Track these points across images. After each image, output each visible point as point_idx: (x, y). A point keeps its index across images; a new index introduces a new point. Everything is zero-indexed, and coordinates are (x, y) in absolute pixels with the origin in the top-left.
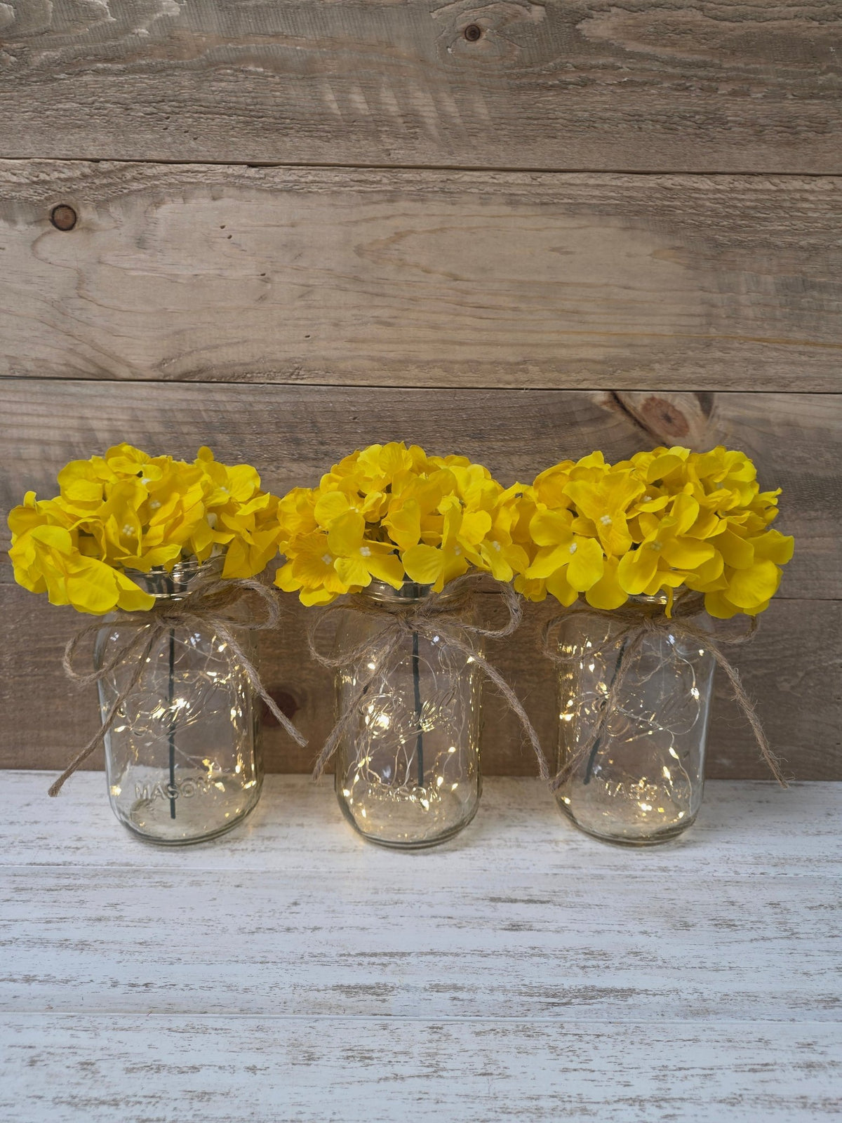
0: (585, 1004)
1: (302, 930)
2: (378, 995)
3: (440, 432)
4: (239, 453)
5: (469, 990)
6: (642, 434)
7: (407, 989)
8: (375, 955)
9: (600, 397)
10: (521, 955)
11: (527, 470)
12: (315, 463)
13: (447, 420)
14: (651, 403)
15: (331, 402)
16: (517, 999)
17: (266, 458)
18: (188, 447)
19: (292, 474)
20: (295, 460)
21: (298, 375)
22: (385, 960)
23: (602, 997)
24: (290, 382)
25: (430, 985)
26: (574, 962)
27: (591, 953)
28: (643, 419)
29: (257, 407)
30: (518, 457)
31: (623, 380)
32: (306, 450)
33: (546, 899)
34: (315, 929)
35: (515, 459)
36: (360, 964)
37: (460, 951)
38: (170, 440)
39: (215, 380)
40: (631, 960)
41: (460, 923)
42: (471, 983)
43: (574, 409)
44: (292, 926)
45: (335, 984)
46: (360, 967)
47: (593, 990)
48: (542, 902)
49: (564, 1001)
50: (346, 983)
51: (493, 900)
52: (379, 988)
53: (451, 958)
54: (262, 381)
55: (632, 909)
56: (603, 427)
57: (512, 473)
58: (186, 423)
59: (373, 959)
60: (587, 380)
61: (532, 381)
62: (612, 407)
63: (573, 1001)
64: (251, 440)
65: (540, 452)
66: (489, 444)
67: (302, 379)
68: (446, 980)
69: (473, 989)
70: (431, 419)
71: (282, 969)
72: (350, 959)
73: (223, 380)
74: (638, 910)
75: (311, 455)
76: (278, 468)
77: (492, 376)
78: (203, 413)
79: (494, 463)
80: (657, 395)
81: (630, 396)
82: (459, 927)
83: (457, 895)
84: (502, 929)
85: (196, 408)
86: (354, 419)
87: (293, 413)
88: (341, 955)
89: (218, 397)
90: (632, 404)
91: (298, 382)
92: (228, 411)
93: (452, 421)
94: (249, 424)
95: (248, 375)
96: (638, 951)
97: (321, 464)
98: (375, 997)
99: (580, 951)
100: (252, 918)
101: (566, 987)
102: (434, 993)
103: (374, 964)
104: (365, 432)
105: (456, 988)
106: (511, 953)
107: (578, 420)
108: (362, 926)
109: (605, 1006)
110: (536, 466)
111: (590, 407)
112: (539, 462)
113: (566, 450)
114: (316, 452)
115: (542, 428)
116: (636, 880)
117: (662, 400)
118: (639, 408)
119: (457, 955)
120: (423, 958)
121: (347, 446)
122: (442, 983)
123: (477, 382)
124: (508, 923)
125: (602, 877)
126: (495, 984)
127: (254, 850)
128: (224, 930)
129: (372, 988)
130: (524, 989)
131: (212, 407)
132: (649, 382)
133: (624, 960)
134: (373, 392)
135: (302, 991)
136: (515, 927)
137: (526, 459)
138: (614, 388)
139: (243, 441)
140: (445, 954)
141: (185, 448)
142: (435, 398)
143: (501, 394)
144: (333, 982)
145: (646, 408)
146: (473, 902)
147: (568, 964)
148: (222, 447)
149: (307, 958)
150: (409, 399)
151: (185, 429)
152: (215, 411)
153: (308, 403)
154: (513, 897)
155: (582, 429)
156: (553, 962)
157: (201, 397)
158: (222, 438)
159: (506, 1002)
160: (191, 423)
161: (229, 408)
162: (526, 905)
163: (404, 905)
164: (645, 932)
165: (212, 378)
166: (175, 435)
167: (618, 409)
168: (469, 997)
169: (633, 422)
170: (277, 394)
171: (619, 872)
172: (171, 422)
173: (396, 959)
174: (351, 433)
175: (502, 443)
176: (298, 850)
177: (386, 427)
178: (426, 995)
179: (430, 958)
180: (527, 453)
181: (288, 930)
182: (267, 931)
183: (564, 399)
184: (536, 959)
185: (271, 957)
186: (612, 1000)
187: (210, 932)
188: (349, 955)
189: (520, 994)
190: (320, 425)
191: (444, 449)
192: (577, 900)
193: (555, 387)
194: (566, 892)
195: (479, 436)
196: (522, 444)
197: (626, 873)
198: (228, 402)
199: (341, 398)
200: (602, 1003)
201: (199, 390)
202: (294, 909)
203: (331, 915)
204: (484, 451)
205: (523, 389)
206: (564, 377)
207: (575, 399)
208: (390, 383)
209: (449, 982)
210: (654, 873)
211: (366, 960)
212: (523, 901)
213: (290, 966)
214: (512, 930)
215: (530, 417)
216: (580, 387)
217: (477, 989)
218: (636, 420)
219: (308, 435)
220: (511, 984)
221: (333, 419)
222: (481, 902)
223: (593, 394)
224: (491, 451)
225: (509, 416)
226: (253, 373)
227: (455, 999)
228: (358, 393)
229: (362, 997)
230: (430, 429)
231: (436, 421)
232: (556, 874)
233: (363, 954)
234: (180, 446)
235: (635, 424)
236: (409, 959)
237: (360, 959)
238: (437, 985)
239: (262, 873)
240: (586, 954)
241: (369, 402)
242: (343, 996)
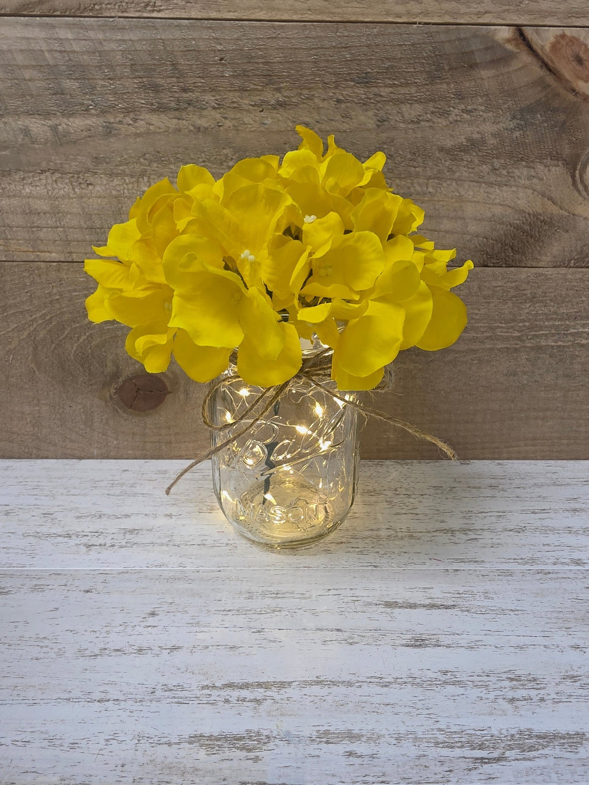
0: (524, 759)
1: (156, 650)
2: (249, 750)
3: (320, 76)
4: (90, 102)
5: (369, 739)
6: (550, 79)
7: (287, 738)
8: (246, 686)
9: (504, 33)
10: (432, 682)
11: (418, 122)
12: (177, 113)
13: (327, 61)
14: (561, 41)
15: (194, 39)
16: (433, 752)
17: (121, 108)
18: (32, 96)
19: (152, 127)
20: (153, 110)
21: (154, 6)
22: (259, 693)
23: (544, 747)
24: (145, 15)
25: (318, 731)
26: (499, 693)
27: (517, 679)
28: (552, 61)
29: (108, 47)
30: (408, 106)
31: (530, 12)
32: (165, 98)
33: (450, 603)
34: (175, 648)
35: (405, 108)
36: (227, 701)
37: (353, 679)
38: (10, 88)
39: (58, 13)
40: (568, 687)
41: (351, 638)
42: (370, 728)
43: (474, 48)
44: (145, 645)
45: (193, 733)
46: (226, 705)
47: (530, 737)
48: (447, 607)
49: (496, 754)
50: (206, 731)
51: (388, 605)
52: (250, 738)
53: (342, 689)
54: (113, 15)
55: (555, 615)
56: (506, 70)
57: (402, 125)
58: (26, 67)
59: (244, 693)
60: (489, 12)
61: (426, 13)
62: (517, 46)
63: (508, 754)
64: (103, 86)
65: (434, 101)
66: (376, 90)
67: (159, 11)
68: (338, 725)
69: (374, 738)
70: (309, 59)
71: (125, 710)
72: (215, 693)
73: (67, 13)
74: (561, 615)
75: (173, 105)
76: (135, 120)
77: (381, 6)
78: (47, 54)
79: (382, 113)
80: (568, 32)
81: (537, 32)
82: (351, 644)
83: (346, 600)
84: (403, 645)
85: (38, 48)
86: (221, 59)
87: (150, 53)
88: (203, 688)
89: (63, 34)
90: (540, 42)
91: (155, 15)
92: (74, 52)
93: (334, 62)
94: (100, 67)
95: (97, 7)
96: (575, 674)
97: (184, 115)
98: (244, 754)
99: (504, 676)
100: (97, 634)
101: (495, 732)
102: (323, 746)
103: (244, 700)
104: (234, 76)
105: (351, 736)
106: (418, 680)
107: (478, 61)
108: (231, 644)
109: (551, 762)
110: (429, 116)
111: (492, 46)
112: (432, 113)
113: (463, 98)
114: (178, 101)
115: (437, 70)
116: (549, 576)
117: (574, 38)
118: (547, 48)
119: (350, 684)
120: (306, 691)
121: (214, 93)
122: (332, 729)
123: (362, 14)
124: (409, 637)
125: (509, 574)
126: (402, 730)
127: (113, 546)
128: (60, 653)
129: (241, 738)
130: (441, 737)
131: (56, 46)
132: (559, 16)
133: (560, 688)
134: (241, 26)
135: (148, 745)
136: (419, 643)
137: (418, 108)
138: (519, 22)
139: (94, 88)
140: (334, 683)
141: (28, 97)
142: (314, 34)
143: (390, 29)
144: (188, 731)
145: (555, 47)
146: (365, 609)
147: (492, 696)
148: (71, 95)
149: (159, 693)
150: (284, 35)
151: (27, 74)
152: (60, 52)
153: (168, 40)
154: (411, 601)
155: (482, 72)
156: (475, 693)
157: (43, 35)
158: (70, 84)
159: (419, 757)
160: (34, 66)
161: (76, 47)
162: (429, 612)
163: (283, 613)
164: (576, 647)
165: (54, 12)
166: (16, 81)
167: (523, 47)
168: (370, 752)
169: (540, 63)
170: (131, 29)
171: (528, 567)
172: (11, 66)
173: (272, 693)
174: (217, 77)
175: (391, 89)
176: (162, 545)
177: (258, 69)
178: (312, 749)
179: (316, 689)
180: (419, 101)
181: (140, 650)
182: (113, 654)
183: (462, 36)
184: (450, 689)
185: (114, 693)
186: (557, 751)
187: (41, 655)
188: (214, 687)
189: (437, 744)
190: (181, 67)
191: (325, 97)
192: (486, 603)
193: (452, 21)
194: (473, 594)
195: (365, 80)
196: (413, 90)
197: (535, 567)
198: (74, 40)
199: (205, 34)
200: (545, 756)
201: (40, 25)
202: (151, 621)
203: (194, 629)
204: (370, 99)
205: (415, 23)
206: (463, 9)
207: (475, 36)
208: (261, 15)
209: (342, 728)
210: (567, 567)
211: (235, 694)
212: (424, 606)
213: (137, 706)
214: (415, 646)
215: (424, 58)
216: (481, 21)
217: (379, 737)
218: (543, 62)
219: (169, 80)
220: (422, 729)
221: (197, 61)
222: (375, 608)
223: (496, 30)
224: (378, 99)
225: (399, 56)
226: (101, 4)
227: (350, 754)
228: (224, 28)
229: (227, 754)
230: (308, 72)
231: (315, 62)
232: (457, 570)
233: (230, 685)
234: (23, 96)
235: (541, 67)
236: (289, 692)
237: (227, 692)
238: (327, 733)
239: (119, 574)
240: (512, 680)
241: (237, 39)
242: (202, 753)
